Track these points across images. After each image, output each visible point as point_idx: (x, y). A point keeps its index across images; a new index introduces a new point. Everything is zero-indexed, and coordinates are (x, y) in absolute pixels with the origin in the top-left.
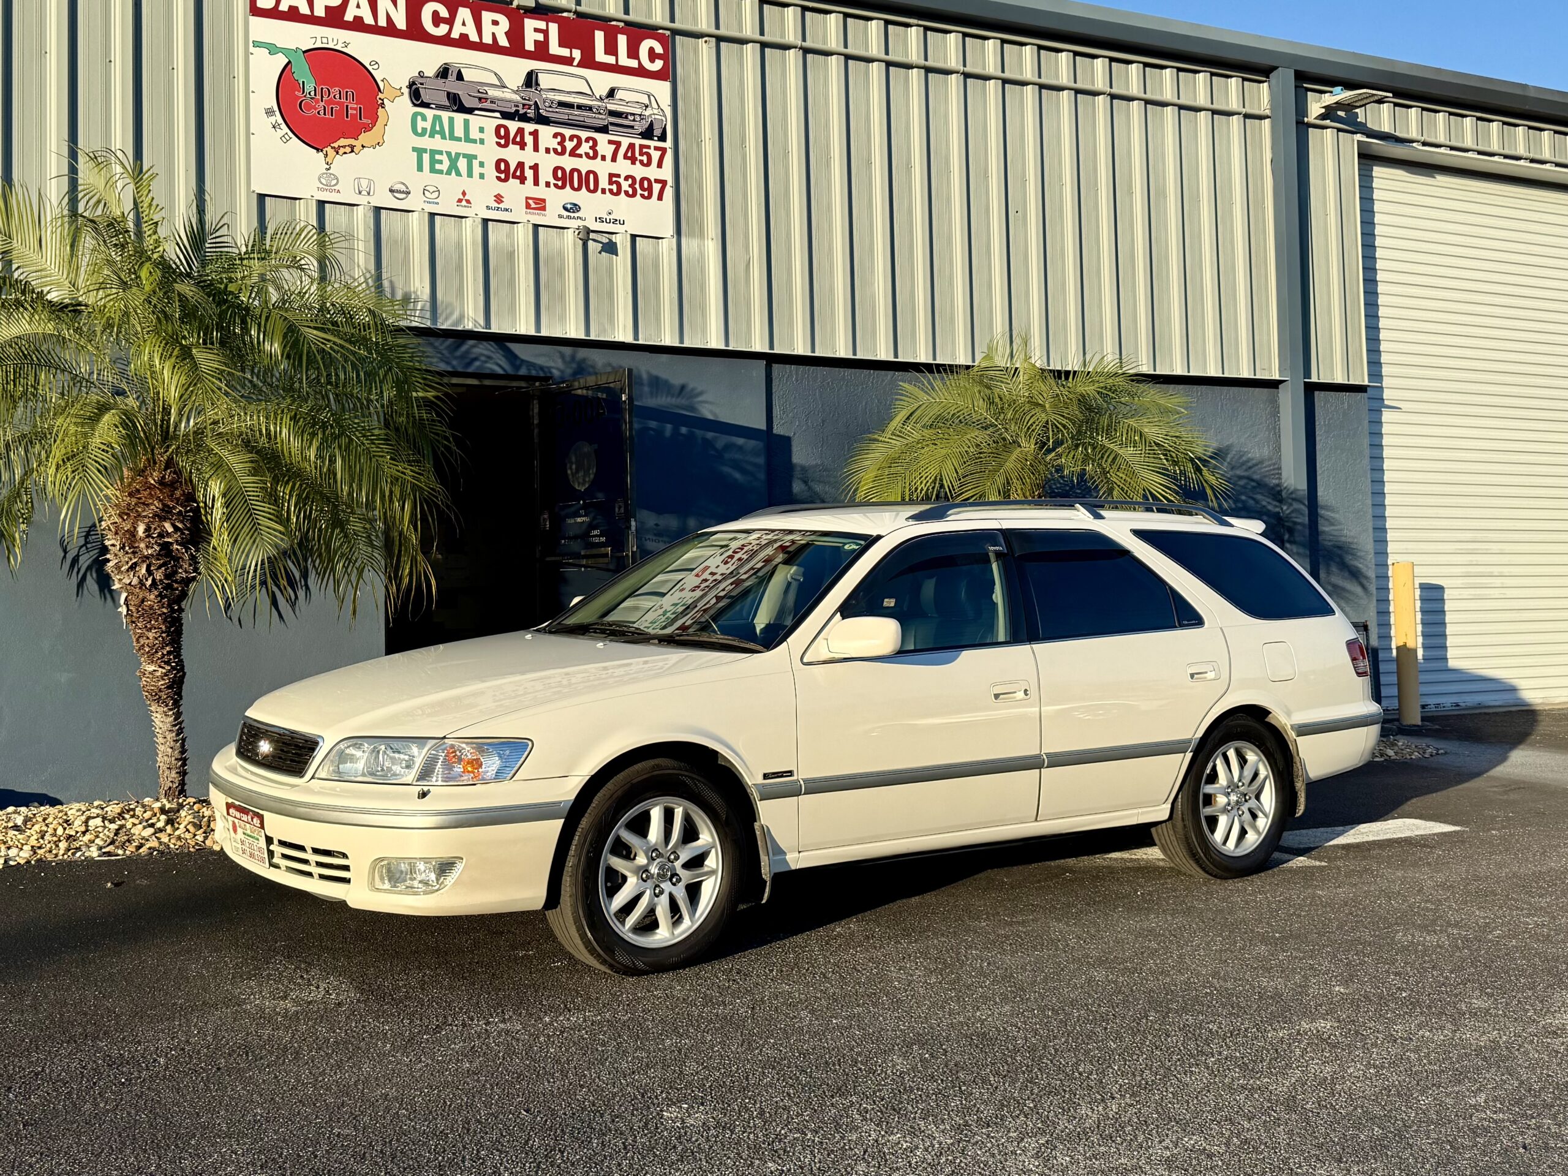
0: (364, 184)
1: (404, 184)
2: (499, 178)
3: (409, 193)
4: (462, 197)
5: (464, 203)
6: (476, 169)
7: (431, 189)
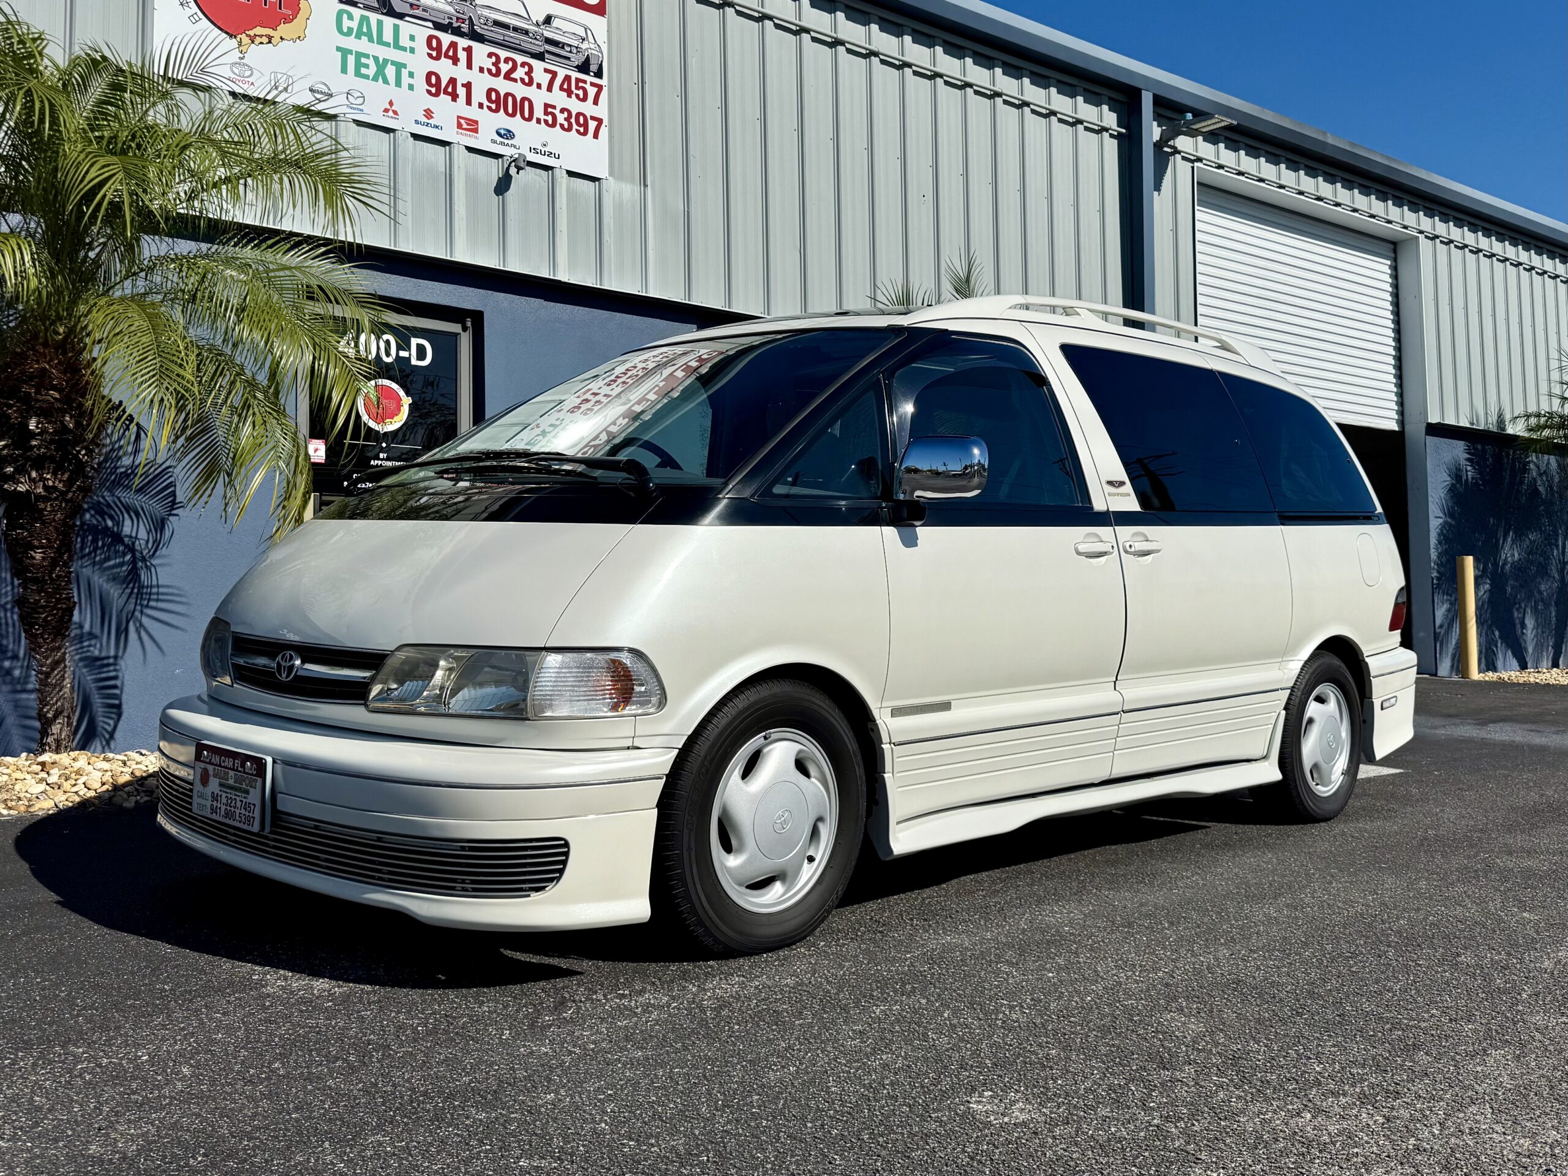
0: (282, 78)
1: (325, 85)
2: (429, 92)
3: (331, 95)
4: (389, 107)
5: (391, 113)
7: (356, 94)
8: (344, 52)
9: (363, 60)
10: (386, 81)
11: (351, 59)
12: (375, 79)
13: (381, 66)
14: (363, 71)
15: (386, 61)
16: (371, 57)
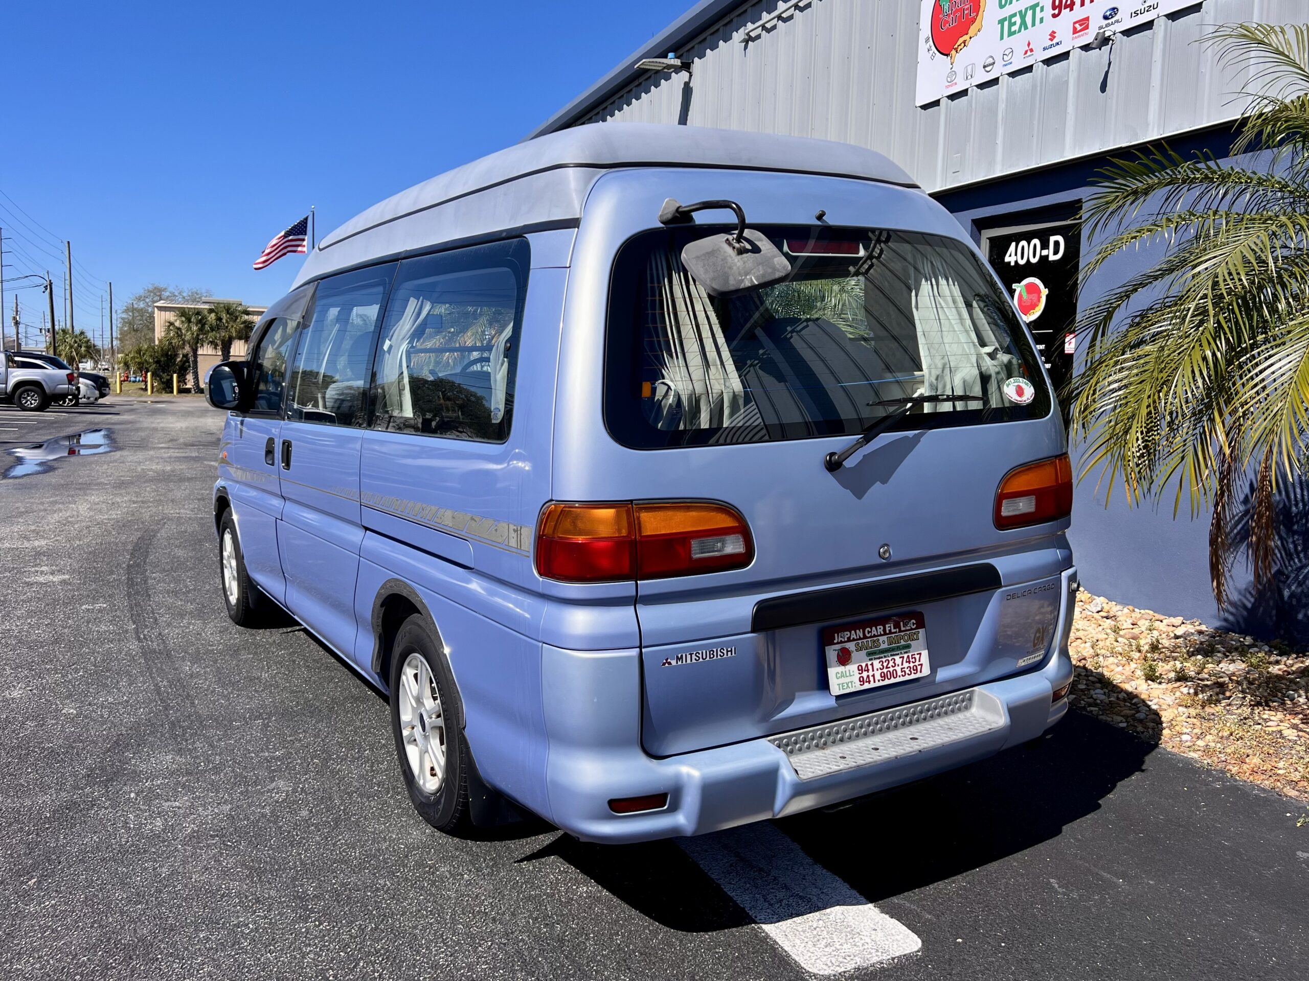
0: (969, 69)
1: (991, 57)
2: (1054, 16)
3: (994, 63)
4: (1027, 48)
5: (1029, 53)
6: (1039, 15)
7: (1007, 52)
8: (1001, 22)
9: (1013, 20)
10: (1026, 28)
11: (1006, 23)
12: (1020, 31)
13: (1023, 16)
14: (1013, 29)
15: (1026, 10)
16: (1018, 14)
